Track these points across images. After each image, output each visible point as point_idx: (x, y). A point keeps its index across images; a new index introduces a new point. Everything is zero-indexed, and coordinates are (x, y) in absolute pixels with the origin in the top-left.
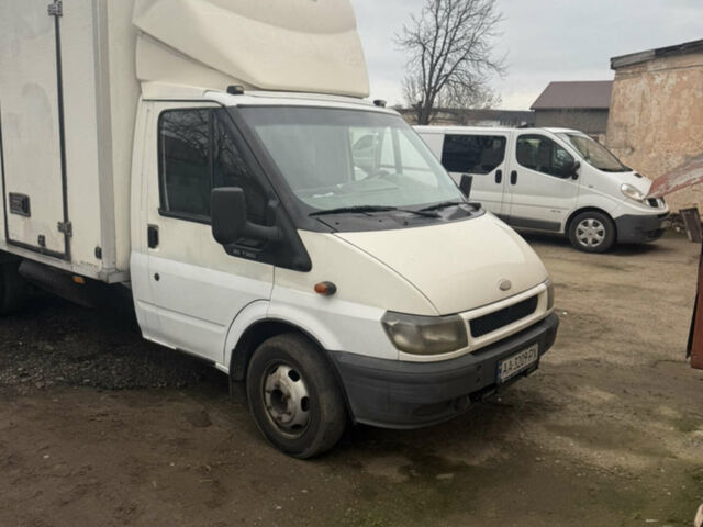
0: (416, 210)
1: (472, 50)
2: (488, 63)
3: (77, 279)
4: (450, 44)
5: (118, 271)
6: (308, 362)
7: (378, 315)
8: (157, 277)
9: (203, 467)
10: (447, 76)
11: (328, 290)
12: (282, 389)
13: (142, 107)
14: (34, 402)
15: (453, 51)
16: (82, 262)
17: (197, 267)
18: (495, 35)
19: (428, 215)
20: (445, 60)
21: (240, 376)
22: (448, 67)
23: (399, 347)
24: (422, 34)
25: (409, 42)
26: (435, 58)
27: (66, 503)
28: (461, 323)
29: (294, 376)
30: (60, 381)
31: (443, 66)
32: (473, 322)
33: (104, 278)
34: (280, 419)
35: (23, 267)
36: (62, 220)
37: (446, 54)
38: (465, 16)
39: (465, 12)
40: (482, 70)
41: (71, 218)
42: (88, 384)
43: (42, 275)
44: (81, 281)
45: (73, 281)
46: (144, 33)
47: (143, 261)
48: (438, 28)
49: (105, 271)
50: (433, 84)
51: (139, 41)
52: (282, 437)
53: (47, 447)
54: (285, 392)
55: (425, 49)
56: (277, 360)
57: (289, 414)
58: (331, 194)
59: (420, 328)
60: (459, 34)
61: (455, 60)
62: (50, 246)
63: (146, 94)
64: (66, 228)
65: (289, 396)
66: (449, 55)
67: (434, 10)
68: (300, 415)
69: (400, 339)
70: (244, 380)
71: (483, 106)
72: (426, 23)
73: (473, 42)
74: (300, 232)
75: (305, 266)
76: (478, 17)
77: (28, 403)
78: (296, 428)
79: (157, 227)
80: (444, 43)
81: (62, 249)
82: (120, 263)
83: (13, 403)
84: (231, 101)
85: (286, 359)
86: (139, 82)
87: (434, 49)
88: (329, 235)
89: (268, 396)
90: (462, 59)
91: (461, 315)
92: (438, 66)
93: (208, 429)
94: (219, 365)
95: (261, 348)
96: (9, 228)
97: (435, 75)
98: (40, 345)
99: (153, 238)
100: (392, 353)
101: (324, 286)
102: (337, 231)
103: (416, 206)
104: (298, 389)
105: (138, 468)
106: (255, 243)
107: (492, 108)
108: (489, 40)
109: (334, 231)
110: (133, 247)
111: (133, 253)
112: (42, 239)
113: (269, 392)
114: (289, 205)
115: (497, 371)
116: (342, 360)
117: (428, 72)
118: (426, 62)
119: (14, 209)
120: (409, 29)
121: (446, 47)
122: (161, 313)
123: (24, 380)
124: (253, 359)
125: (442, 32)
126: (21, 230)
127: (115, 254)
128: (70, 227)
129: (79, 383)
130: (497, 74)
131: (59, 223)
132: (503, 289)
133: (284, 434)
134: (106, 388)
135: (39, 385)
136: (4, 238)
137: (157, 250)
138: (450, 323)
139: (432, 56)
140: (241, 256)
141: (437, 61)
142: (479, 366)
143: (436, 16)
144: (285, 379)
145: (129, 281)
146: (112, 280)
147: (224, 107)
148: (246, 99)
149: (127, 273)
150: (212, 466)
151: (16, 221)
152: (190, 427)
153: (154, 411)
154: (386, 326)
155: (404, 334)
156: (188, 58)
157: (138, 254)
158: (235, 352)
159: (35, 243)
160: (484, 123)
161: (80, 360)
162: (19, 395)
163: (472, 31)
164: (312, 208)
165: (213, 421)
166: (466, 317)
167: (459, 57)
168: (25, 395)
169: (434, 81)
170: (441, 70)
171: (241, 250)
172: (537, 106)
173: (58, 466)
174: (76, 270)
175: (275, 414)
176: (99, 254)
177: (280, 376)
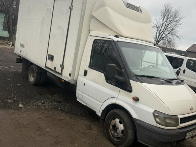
0: (165, 79)
1: (172, 31)
2: (176, 36)
3: (62, 80)
4: (166, 29)
5: (74, 81)
6: (126, 119)
7: (152, 111)
8: (84, 84)
9: (90, 143)
10: (163, 38)
11: (136, 100)
12: (116, 125)
13: (89, 37)
14: (45, 112)
15: (167, 31)
16: (65, 76)
17: (97, 84)
18: (180, 28)
19: (169, 82)
20: (163, 33)
21: (103, 118)
22: (164, 35)
23: (157, 122)
24: (158, 25)
25: (154, 27)
26: (161, 32)
27: (52, 145)
28: (178, 118)
29: (120, 123)
30: (52, 107)
31: (162, 35)
32: (181, 119)
33: (70, 82)
34: (114, 134)
35: (48, 74)
36: (62, 64)
37: (164, 32)
38: (172, 22)
39: (172, 20)
40: (174, 38)
41: (64, 64)
42: (60, 110)
43: (53, 77)
44: (63, 81)
45: (61, 80)
46: (94, 17)
47: (81, 79)
48: (163, 24)
49: (71, 80)
50: (159, 39)
51: (92, 19)
52: (113, 139)
53: (48, 127)
54: (117, 127)
55: (158, 29)
56: (115, 116)
57: (117, 133)
58: (139, 70)
59: (165, 118)
60: (169, 26)
61: (166, 34)
62: (57, 70)
63: (91, 34)
64: (62, 66)
65: (118, 128)
66: (165, 32)
67: (163, 19)
68: (120, 135)
69: (157, 120)
70: (104, 119)
71: (172, 47)
72: (160, 22)
73: (173, 29)
74: (130, 80)
75: (130, 91)
76: (175, 22)
77: (44, 112)
78: (118, 138)
79: (87, 71)
80: (164, 28)
81: (60, 72)
82: (75, 79)
83: (40, 111)
84: (116, 39)
85: (119, 117)
86: (90, 30)
87: (161, 29)
88: (140, 83)
89: (111, 127)
90: (169, 33)
91: (178, 116)
92: (161, 35)
93: (91, 131)
94: (97, 113)
95: (111, 111)
96: (47, 64)
97: (160, 37)
98: (48, 95)
99: (85, 73)
100: (155, 124)
101: (136, 98)
102: (142, 82)
103: (165, 78)
104: (121, 127)
105: (72, 139)
106: (116, 81)
107: (175, 49)
108: (178, 29)
109: (141, 82)
110: (79, 75)
111: (79, 77)
112: (55, 68)
113: (112, 125)
114: (128, 72)
115: (185, 136)
116: (137, 121)
117: (158, 36)
118: (158, 33)
119: (49, 58)
120: (154, 23)
121: (164, 30)
122: (83, 94)
123: (43, 105)
124: (108, 114)
125: (164, 25)
126: (50, 64)
127: (74, 76)
128: (63, 66)
129: (57, 109)
130: (178, 39)
131: (61, 65)
132: (191, 110)
133: (114, 139)
134: (64, 112)
135: (47, 107)
136: (45, 66)
137: (86, 77)
138: (174, 118)
139: (160, 32)
140: (110, 84)
141: (161, 33)
142: (181, 133)
143: (163, 21)
144: (117, 123)
145: (76, 84)
146: (72, 83)
147: (113, 41)
148: (119, 39)
149: (76, 82)
150: (93, 143)
151: (49, 62)
152: (86, 129)
153: (77, 122)
154: (154, 115)
155: (159, 119)
156: (105, 25)
157: (80, 77)
158: (103, 111)
159: (53, 68)
160: (171, 53)
161: (58, 102)
162: (42, 109)
163: (173, 26)
164: (135, 74)
165: (92, 129)
166: (180, 117)
167: (168, 33)
168: (43, 110)
169: (159, 38)
170: (162, 36)
171: (111, 82)
172: (188, 50)
173: (51, 133)
174: (63, 78)
175: (113, 132)
176: (70, 75)
177: (116, 122)
